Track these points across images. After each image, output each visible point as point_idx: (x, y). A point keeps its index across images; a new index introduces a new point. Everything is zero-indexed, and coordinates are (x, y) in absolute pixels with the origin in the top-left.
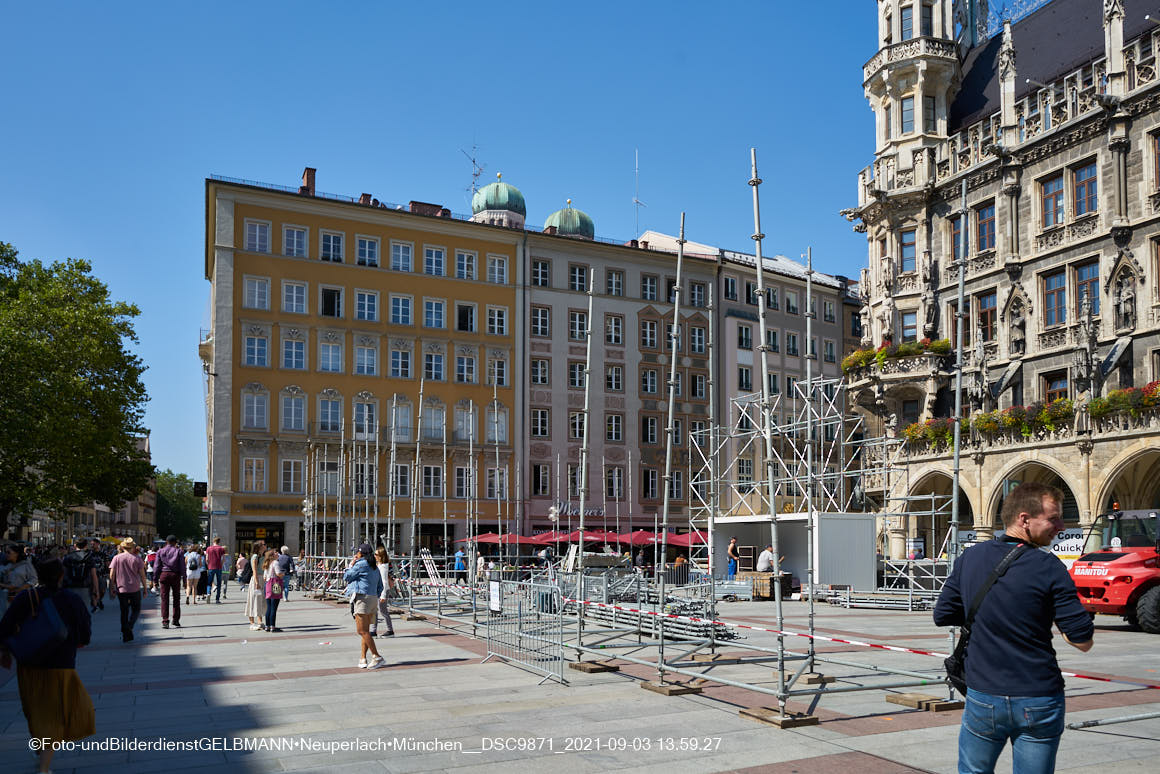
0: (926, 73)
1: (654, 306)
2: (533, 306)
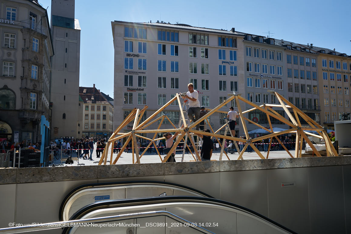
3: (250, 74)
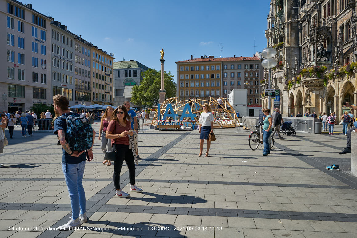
1: (247, 70)
2: (224, 73)
3: (54, 55)
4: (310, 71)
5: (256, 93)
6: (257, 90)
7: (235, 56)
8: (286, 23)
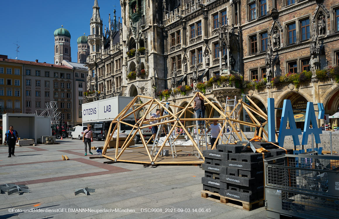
0: (96, 41)
1: (57, 79)
2: (26, 79)
4: (231, 79)
5: (68, 107)
6: (69, 104)
7: (37, 61)
8: (152, 26)
